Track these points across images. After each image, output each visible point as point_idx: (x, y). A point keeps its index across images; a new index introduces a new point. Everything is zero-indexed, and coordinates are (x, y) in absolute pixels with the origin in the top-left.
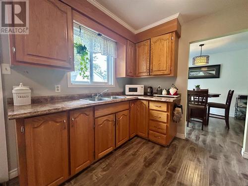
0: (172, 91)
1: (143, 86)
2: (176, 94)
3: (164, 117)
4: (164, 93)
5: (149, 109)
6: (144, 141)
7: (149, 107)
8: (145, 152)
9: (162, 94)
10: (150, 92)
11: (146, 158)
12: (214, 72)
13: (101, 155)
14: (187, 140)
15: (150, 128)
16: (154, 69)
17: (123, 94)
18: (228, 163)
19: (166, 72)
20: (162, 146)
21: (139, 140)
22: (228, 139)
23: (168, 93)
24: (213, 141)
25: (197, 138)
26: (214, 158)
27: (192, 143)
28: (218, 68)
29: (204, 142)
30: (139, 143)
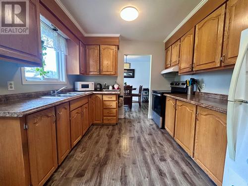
0: (116, 86)
1: (93, 83)
2: (118, 89)
3: (114, 105)
4: (111, 88)
5: (103, 101)
6: (100, 126)
7: (102, 99)
8: (105, 132)
9: (109, 89)
10: (100, 87)
11: (107, 135)
12: (131, 74)
13: (75, 143)
14: (125, 118)
15: (104, 114)
16: (104, 70)
17: (74, 90)
18: (145, 123)
19: (112, 73)
20: (113, 125)
21: (95, 127)
22: (141, 113)
23: (113, 88)
24: (136, 115)
25: (129, 116)
26: (139, 122)
27: (128, 119)
28: (133, 71)
29: (133, 117)
30: (96, 128)
